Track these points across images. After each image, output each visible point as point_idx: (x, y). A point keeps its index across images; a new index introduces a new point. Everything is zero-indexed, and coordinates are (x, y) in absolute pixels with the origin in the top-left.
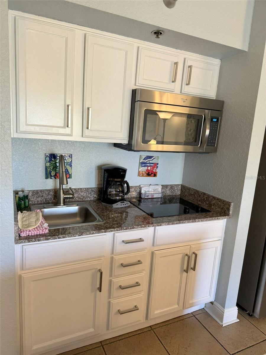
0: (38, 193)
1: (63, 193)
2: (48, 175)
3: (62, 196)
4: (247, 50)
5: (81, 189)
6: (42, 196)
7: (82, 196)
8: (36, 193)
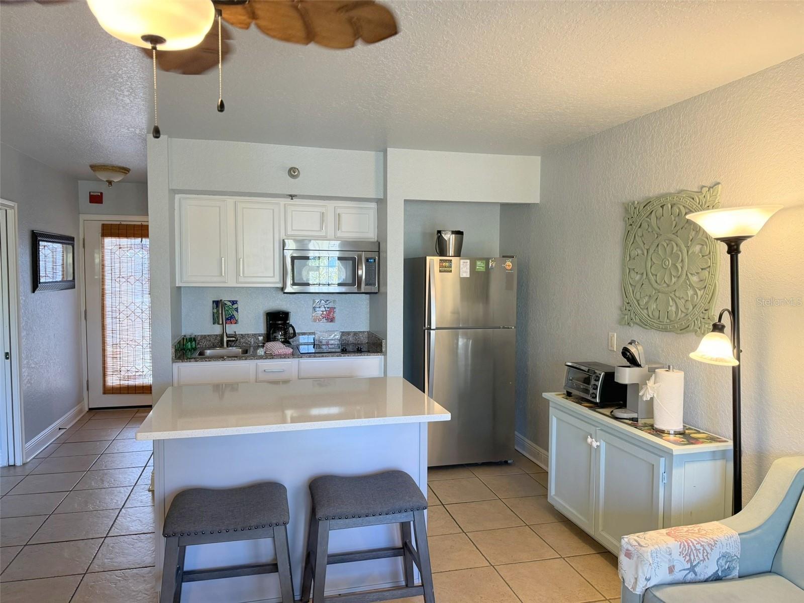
0: (206, 337)
1: (227, 336)
2: (215, 321)
3: (225, 339)
4: (382, 198)
5: (248, 334)
6: (210, 341)
7: (249, 341)
8: (204, 337)
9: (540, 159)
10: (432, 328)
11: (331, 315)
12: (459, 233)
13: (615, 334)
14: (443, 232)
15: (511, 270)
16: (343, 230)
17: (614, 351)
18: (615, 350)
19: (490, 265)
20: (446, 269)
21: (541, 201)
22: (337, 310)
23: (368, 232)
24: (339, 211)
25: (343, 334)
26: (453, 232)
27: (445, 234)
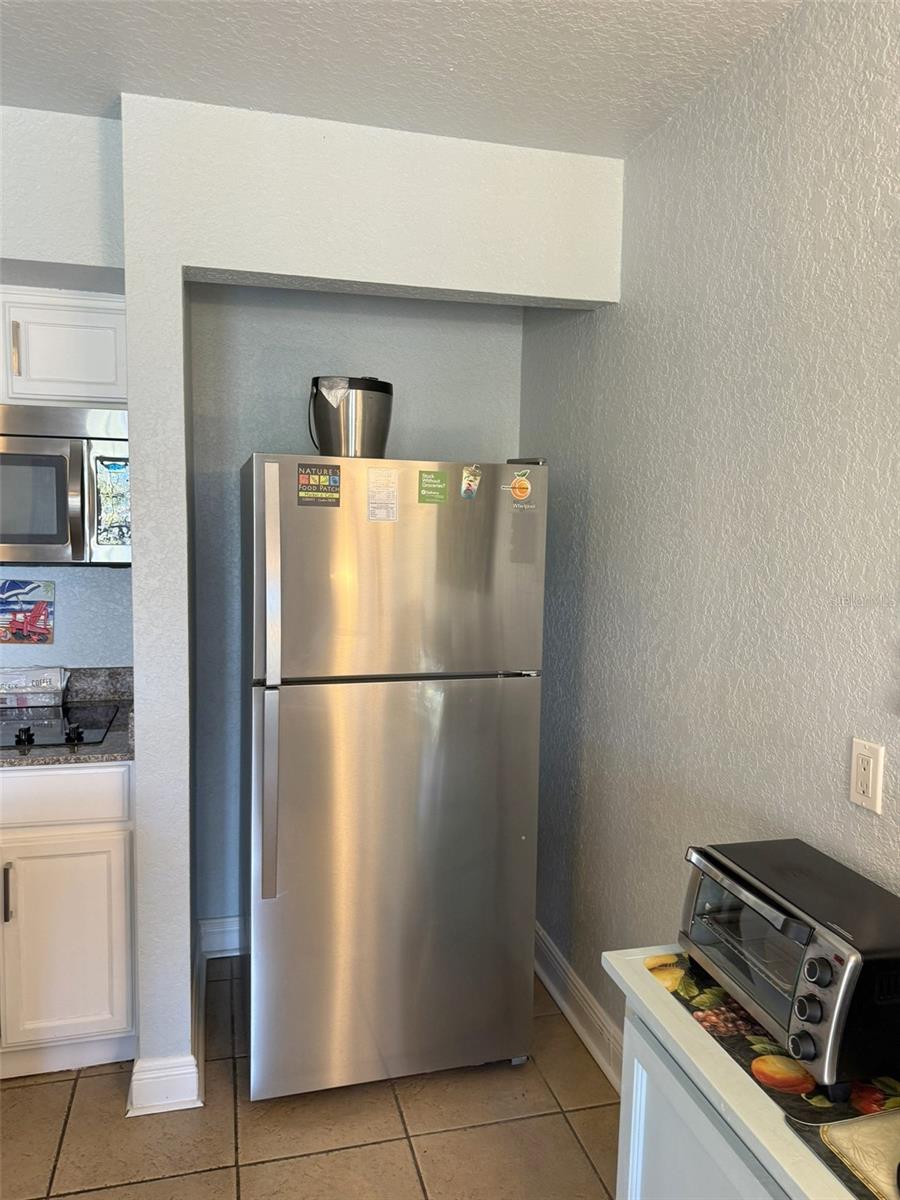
9: (621, 169)
10: (268, 683)
11: (40, 624)
12: (378, 389)
13: (882, 750)
14: (326, 383)
15: (528, 502)
16: (34, 376)
17: (872, 813)
18: (879, 811)
19: (464, 487)
20: (319, 495)
21: (622, 294)
22: (58, 609)
23: (113, 384)
24: (16, 315)
25: (76, 673)
26: (354, 383)
27: (331, 388)
